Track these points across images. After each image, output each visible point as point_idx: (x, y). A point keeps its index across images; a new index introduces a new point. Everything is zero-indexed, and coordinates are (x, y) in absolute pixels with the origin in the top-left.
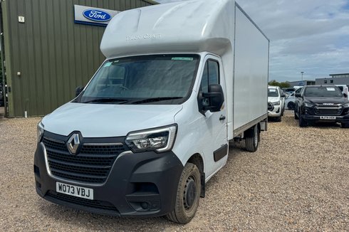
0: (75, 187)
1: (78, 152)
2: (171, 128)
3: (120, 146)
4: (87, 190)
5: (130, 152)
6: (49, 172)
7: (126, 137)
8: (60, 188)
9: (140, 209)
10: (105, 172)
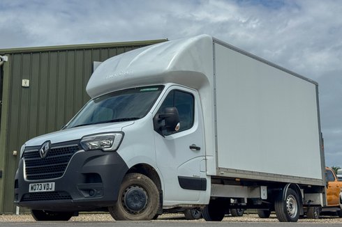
0: (43, 184)
1: (47, 156)
2: (117, 134)
3: (76, 146)
4: (50, 184)
5: (83, 151)
6: (25, 176)
7: (81, 140)
8: (32, 188)
9: (88, 195)
10: (63, 168)
